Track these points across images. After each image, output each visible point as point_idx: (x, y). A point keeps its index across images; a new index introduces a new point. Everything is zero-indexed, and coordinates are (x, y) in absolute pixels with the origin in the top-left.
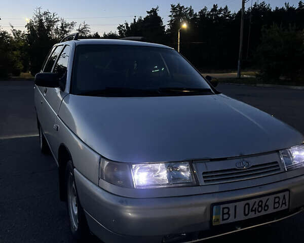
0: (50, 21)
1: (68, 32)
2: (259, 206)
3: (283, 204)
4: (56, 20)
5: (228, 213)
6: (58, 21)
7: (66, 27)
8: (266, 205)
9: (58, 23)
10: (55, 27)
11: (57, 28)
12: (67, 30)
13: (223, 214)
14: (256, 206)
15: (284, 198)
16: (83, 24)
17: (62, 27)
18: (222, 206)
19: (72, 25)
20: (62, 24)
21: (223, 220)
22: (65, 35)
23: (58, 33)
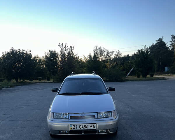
0: (101, 52)
1: (110, 56)
2: (84, 127)
3: (93, 127)
4: (104, 51)
5: (74, 127)
6: (105, 51)
7: (109, 54)
8: (87, 127)
9: (105, 52)
10: (104, 55)
11: (105, 55)
12: (110, 55)
13: (73, 127)
14: (83, 126)
15: (94, 125)
16: (117, 52)
17: (107, 54)
18: (73, 125)
19: (112, 52)
20: (107, 53)
21: (73, 129)
22: (109, 58)
23: (105, 57)
